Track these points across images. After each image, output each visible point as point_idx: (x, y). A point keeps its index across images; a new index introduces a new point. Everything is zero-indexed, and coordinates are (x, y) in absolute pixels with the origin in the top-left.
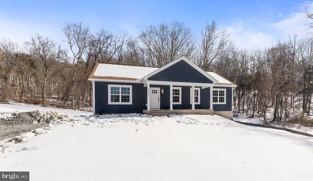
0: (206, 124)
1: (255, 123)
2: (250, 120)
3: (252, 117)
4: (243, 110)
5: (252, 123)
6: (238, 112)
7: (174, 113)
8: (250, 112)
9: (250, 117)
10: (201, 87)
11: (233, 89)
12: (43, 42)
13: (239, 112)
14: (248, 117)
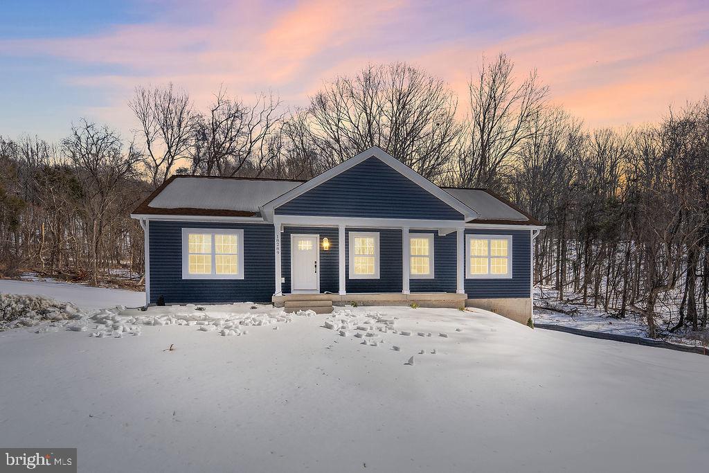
0: (403, 334)
1: (622, 333)
2: (611, 323)
3: (621, 314)
4: (596, 296)
5: (615, 333)
6: (581, 301)
7: (349, 302)
8: (616, 303)
9: (613, 316)
10: (436, 232)
11: (533, 237)
12: (96, 136)
13: (585, 301)
14: (607, 317)
